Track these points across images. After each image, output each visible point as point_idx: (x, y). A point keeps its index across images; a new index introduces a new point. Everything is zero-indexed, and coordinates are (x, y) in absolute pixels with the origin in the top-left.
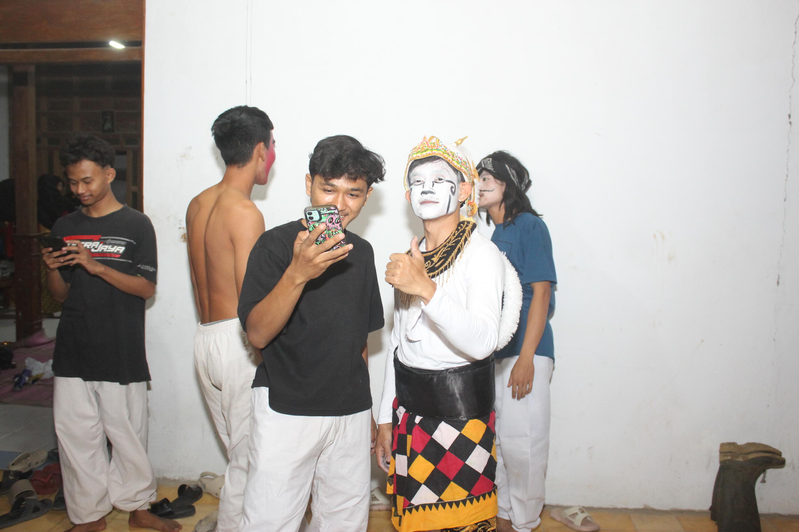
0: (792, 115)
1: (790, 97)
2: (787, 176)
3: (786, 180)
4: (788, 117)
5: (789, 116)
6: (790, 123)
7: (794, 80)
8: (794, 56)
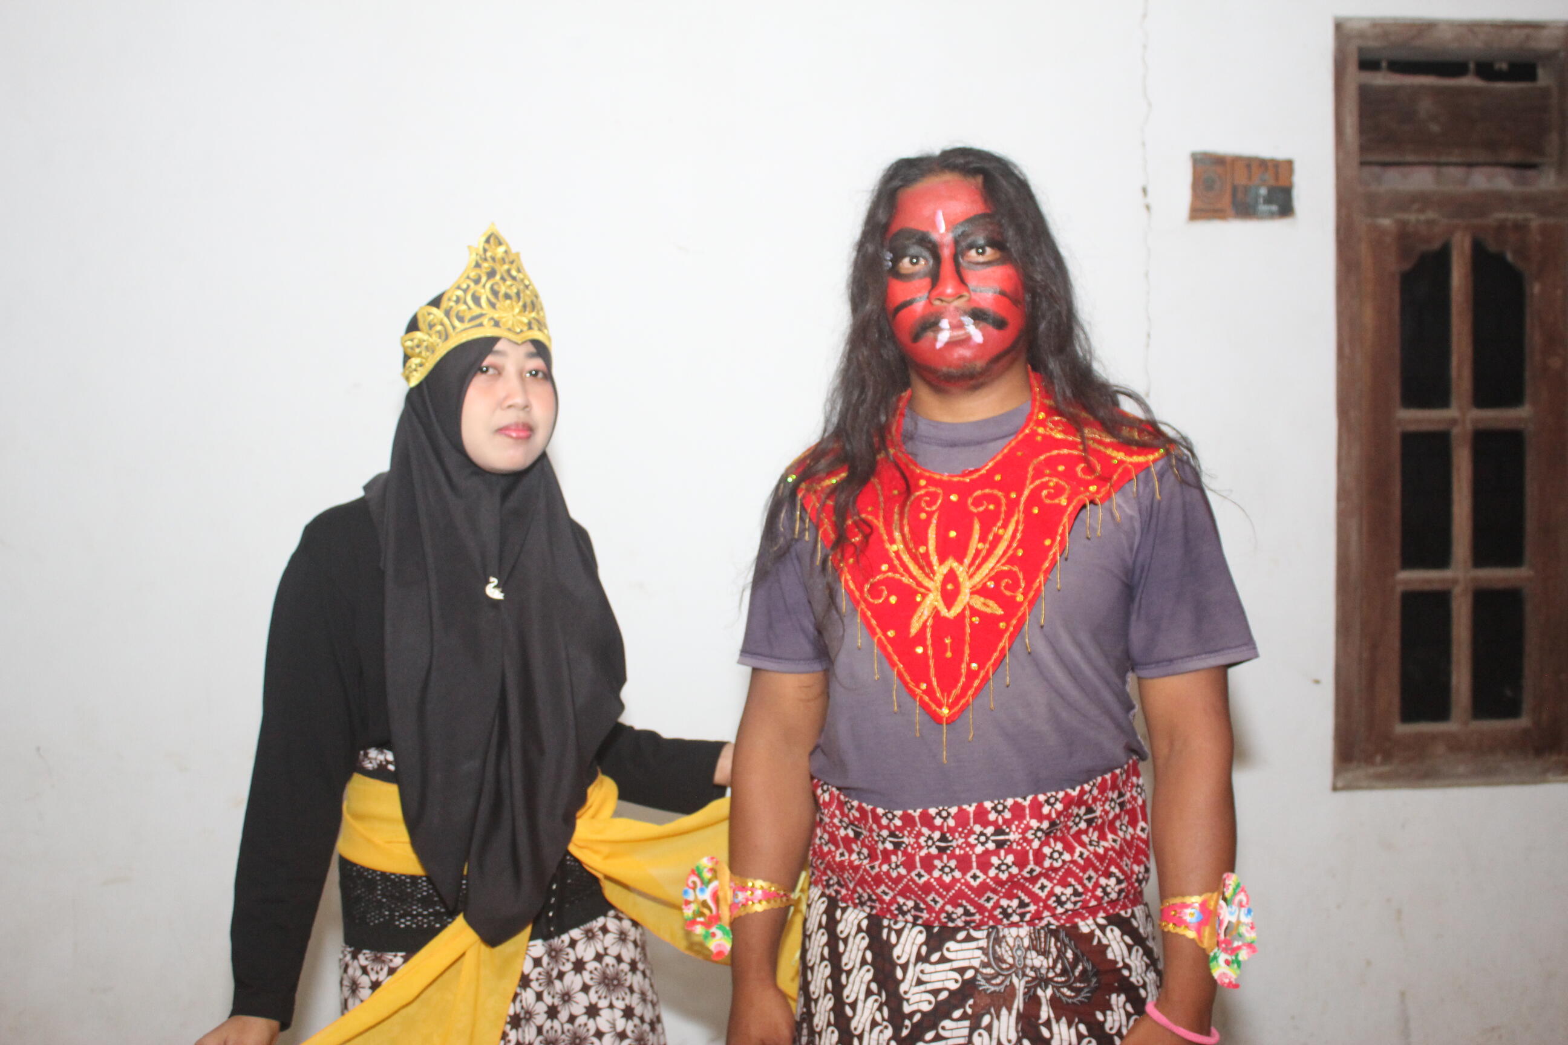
0: (1150, 190)
1: (1144, 144)
2: (1149, 335)
3: (1148, 345)
4: (1140, 194)
5: (1145, 191)
6: (1148, 207)
7: (1150, 104)
8: (1145, 47)
